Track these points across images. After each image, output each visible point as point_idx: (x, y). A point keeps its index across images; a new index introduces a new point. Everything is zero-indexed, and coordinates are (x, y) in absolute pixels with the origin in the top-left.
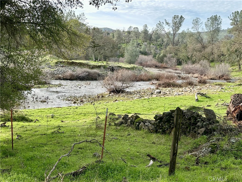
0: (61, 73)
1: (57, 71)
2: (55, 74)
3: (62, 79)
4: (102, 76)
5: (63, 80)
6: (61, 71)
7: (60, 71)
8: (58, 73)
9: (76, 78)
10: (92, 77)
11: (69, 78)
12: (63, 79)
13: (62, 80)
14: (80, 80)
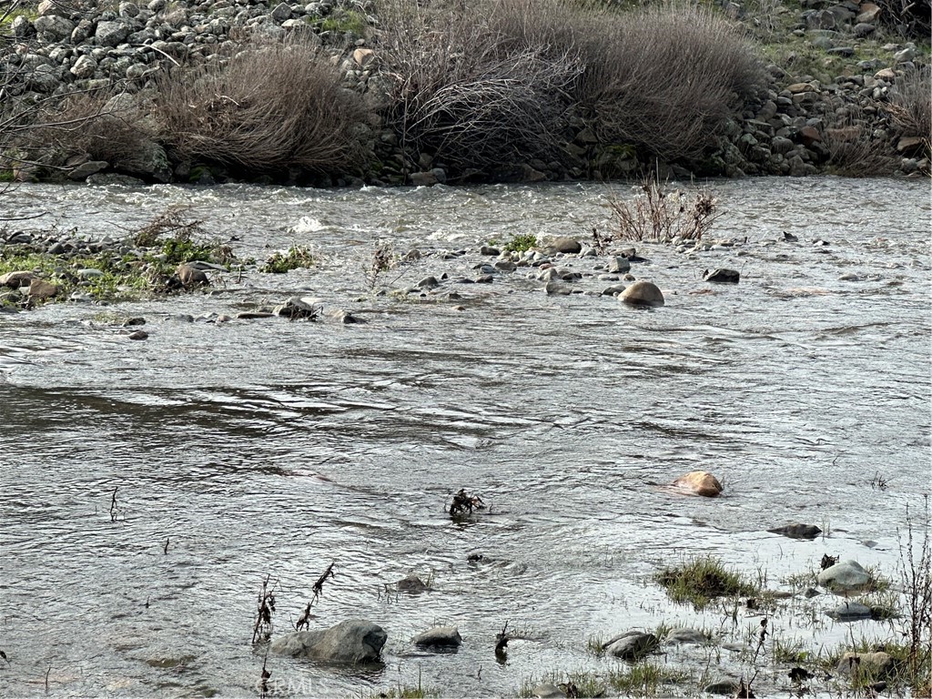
0: (138, 68)
1: (56, 37)
2: (35, 87)
3: (156, 160)
4: (782, 107)
5: (178, 180)
6: (126, 37)
7: (112, 41)
8: (81, 63)
9: (386, 153)
10: (634, 126)
11: (267, 141)
12: (175, 163)
13: (148, 179)
14: (454, 179)
